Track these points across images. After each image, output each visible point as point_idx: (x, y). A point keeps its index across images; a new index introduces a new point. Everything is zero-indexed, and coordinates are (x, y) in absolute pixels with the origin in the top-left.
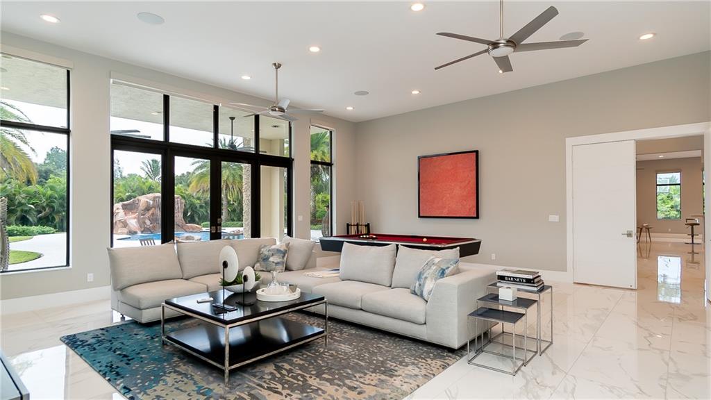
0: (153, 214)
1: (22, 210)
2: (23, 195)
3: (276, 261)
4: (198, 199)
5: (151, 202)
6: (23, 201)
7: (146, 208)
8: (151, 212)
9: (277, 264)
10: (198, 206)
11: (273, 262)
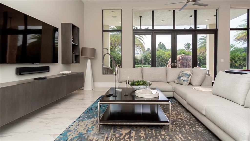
0: (181, 62)
1: (149, 61)
2: (149, 57)
3: (184, 79)
4: (202, 56)
5: (181, 58)
6: (149, 58)
7: (179, 60)
8: (180, 61)
9: (184, 81)
10: (201, 59)
11: (182, 80)
